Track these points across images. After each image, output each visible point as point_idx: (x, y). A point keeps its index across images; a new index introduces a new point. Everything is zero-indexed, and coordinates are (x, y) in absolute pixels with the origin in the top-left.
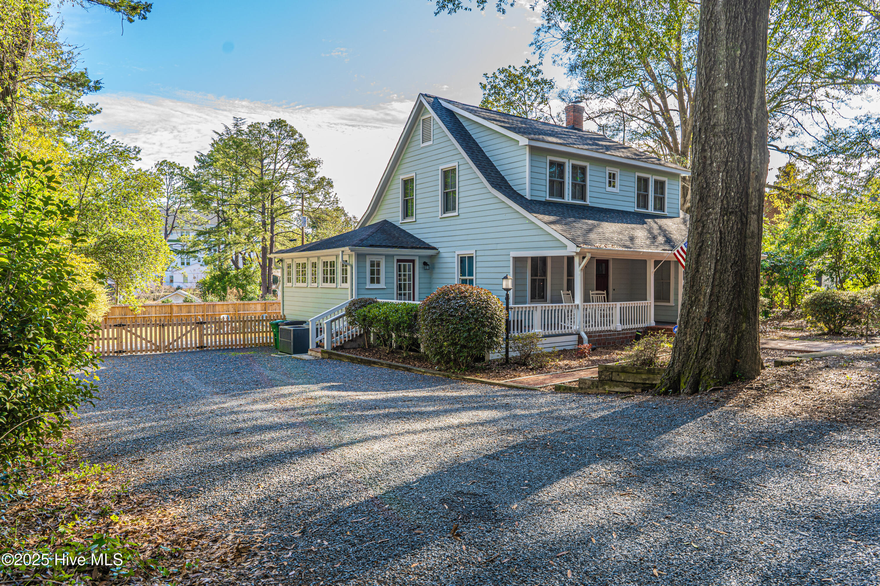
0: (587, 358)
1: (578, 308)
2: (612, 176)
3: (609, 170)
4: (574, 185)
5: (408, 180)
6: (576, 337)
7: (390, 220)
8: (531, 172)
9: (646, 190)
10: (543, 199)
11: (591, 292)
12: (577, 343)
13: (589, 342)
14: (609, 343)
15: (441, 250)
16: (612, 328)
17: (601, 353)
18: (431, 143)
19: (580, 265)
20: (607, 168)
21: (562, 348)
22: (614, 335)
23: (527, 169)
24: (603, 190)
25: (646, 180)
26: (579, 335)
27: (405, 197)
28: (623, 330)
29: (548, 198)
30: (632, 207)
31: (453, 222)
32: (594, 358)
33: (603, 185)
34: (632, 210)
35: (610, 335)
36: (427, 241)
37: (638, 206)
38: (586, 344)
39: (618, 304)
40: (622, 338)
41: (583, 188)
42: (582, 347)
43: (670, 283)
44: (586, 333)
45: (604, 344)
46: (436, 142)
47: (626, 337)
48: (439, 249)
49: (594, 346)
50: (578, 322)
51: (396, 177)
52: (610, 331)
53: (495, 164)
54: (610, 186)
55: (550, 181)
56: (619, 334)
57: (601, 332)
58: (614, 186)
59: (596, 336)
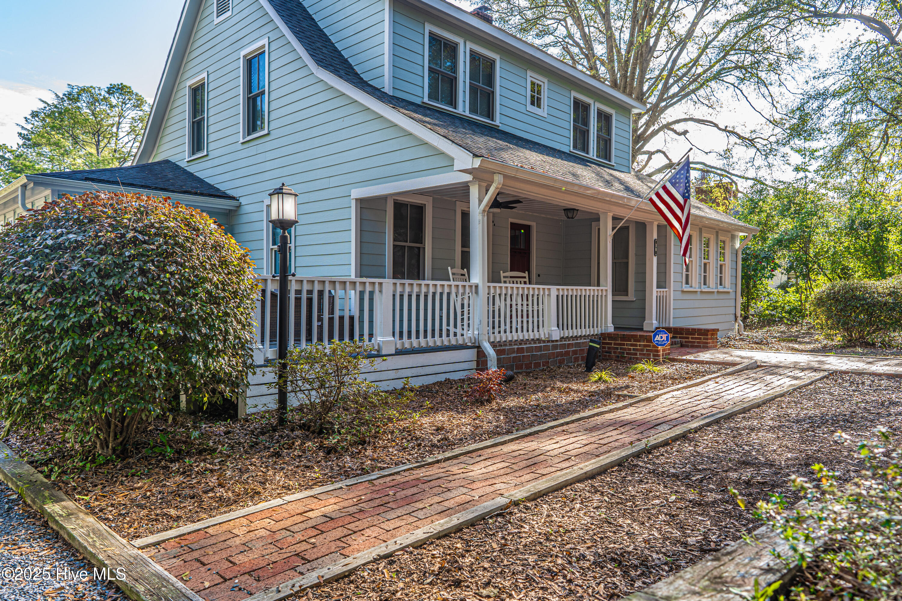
0: (494, 405)
1: (477, 292)
2: (536, 89)
3: (531, 76)
4: (473, 90)
5: (198, 87)
6: (471, 354)
7: (173, 159)
8: (394, 44)
9: (586, 122)
10: (418, 101)
11: (502, 274)
12: (474, 365)
13: (500, 364)
14: (537, 365)
15: (243, 201)
16: (543, 334)
17: (525, 390)
18: (229, 14)
19: (480, 201)
20: (529, 73)
21: (442, 378)
22: (546, 348)
23: (386, 37)
24: (522, 108)
25: (586, 108)
26: (479, 348)
27: (194, 116)
28: (562, 338)
29: (426, 100)
30: (567, 146)
31: (261, 148)
32: (512, 402)
33: (522, 100)
34: (565, 149)
35: (539, 349)
36: (222, 187)
37: (575, 147)
38: (493, 368)
39: (554, 289)
40: (561, 354)
41: (489, 97)
42: (484, 376)
43: (627, 263)
44: (493, 344)
45: (528, 366)
46: (236, 10)
47: (567, 353)
48: (241, 200)
49: (510, 373)
50: (477, 321)
51: (182, 86)
52: (539, 340)
53: (333, 39)
54: (532, 103)
55: (431, 70)
56: (555, 347)
57: (522, 342)
58: (539, 106)
59: (512, 351)
